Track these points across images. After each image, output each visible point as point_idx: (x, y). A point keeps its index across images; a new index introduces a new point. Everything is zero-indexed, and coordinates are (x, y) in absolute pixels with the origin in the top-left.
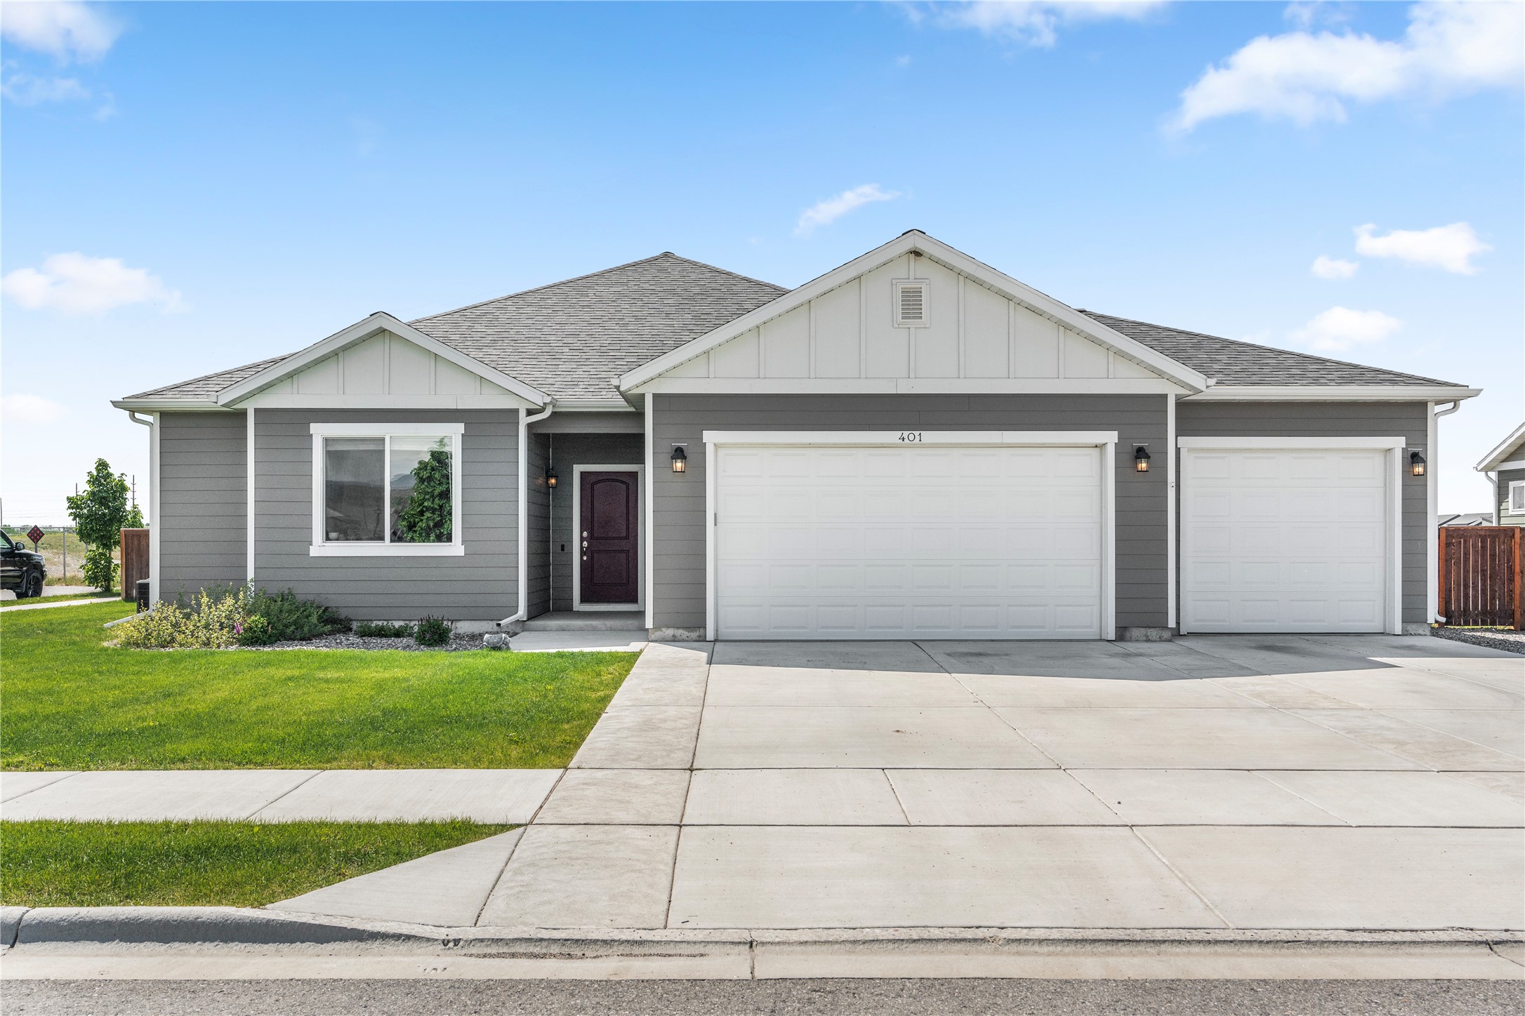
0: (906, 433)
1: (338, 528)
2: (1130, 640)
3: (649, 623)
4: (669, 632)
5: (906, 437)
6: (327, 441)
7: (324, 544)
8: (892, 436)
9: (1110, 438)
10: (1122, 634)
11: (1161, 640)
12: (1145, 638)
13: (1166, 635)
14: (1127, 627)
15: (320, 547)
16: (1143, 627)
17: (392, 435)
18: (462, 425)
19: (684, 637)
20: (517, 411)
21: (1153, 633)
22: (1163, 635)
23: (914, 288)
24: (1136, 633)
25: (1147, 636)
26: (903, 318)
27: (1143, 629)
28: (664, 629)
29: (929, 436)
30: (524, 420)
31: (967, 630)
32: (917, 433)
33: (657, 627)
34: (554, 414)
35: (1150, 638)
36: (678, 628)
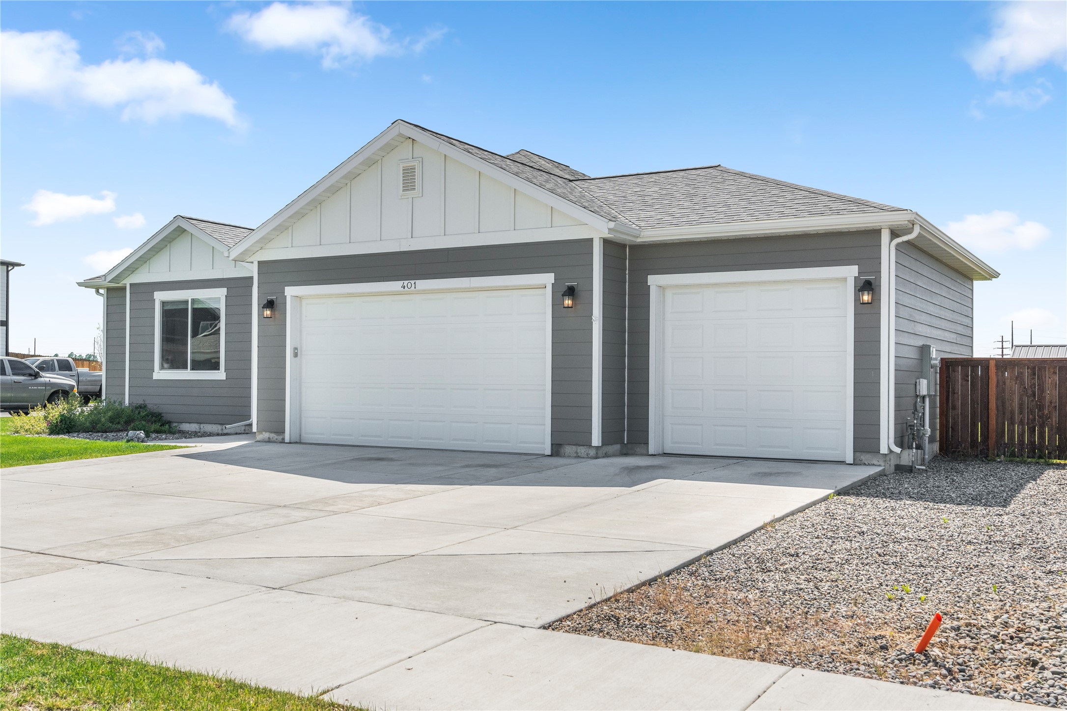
0: (406, 282)
1: (167, 361)
2: (564, 456)
3: (255, 429)
4: (266, 435)
5: (406, 286)
6: (164, 303)
7: (160, 371)
8: (396, 286)
9: (548, 279)
10: (557, 450)
11: (589, 457)
12: (575, 455)
13: (592, 452)
14: (560, 444)
15: (160, 374)
16: (574, 445)
17: (192, 298)
18: (225, 289)
19: (274, 439)
21: (582, 450)
22: (589, 452)
23: (411, 166)
24: (569, 450)
25: (576, 453)
26: (404, 191)
27: (574, 447)
28: (264, 433)
29: (424, 284)
31: (455, 442)
32: (413, 282)
33: (260, 430)
35: (579, 454)
36: (271, 432)
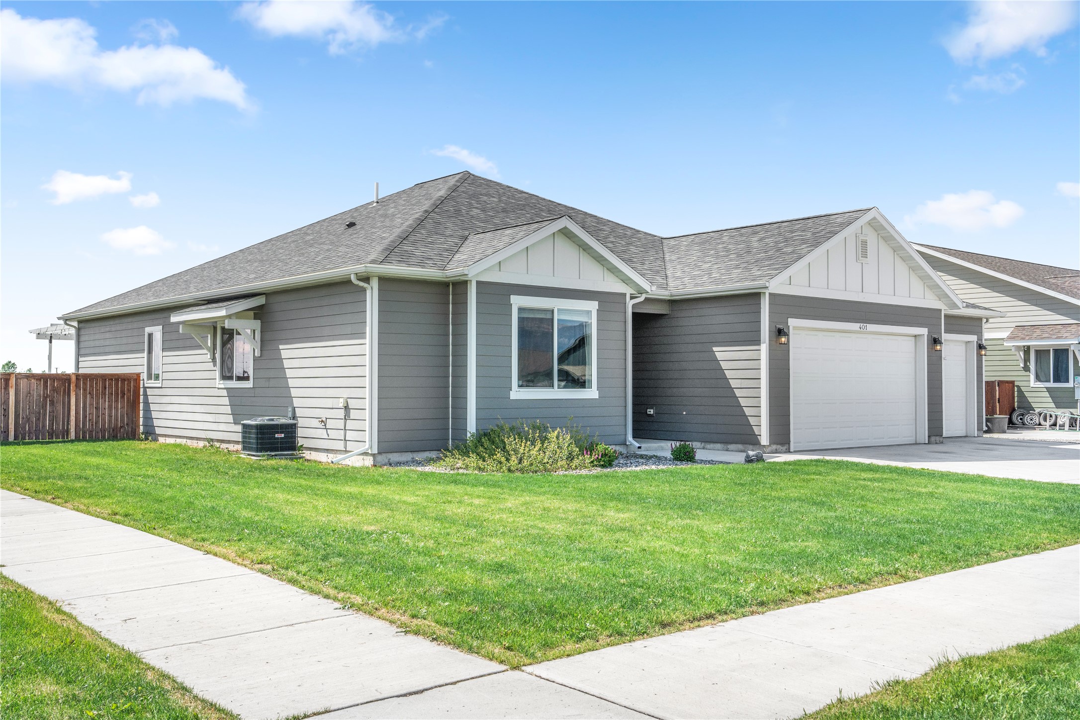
0: (861, 325)
1: (530, 378)
2: (932, 443)
4: (774, 447)
5: (861, 327)
6: (521, 310)
7: (519, 389)
8: (855, 326)
9: (925, 332)
10: (930, 440)
12: (936, 442)
14: (931, 437)
15: (518, 393)
17: (559, 308)
18: (597, 303)
19: (780, 450)
20: (625, 295)
22: (940, 440)
23: (865, 240)
24: (933, 439)
25: (936, 440)
26: (861, 257)
27: (935, 437)
28: (772, 445)
29: (871, 327)
30: (630, 304)
32: (865, 325)
34: (646, 299)
36: (778, 444)
